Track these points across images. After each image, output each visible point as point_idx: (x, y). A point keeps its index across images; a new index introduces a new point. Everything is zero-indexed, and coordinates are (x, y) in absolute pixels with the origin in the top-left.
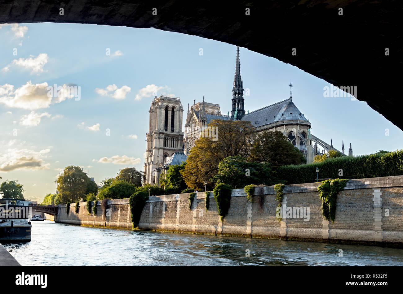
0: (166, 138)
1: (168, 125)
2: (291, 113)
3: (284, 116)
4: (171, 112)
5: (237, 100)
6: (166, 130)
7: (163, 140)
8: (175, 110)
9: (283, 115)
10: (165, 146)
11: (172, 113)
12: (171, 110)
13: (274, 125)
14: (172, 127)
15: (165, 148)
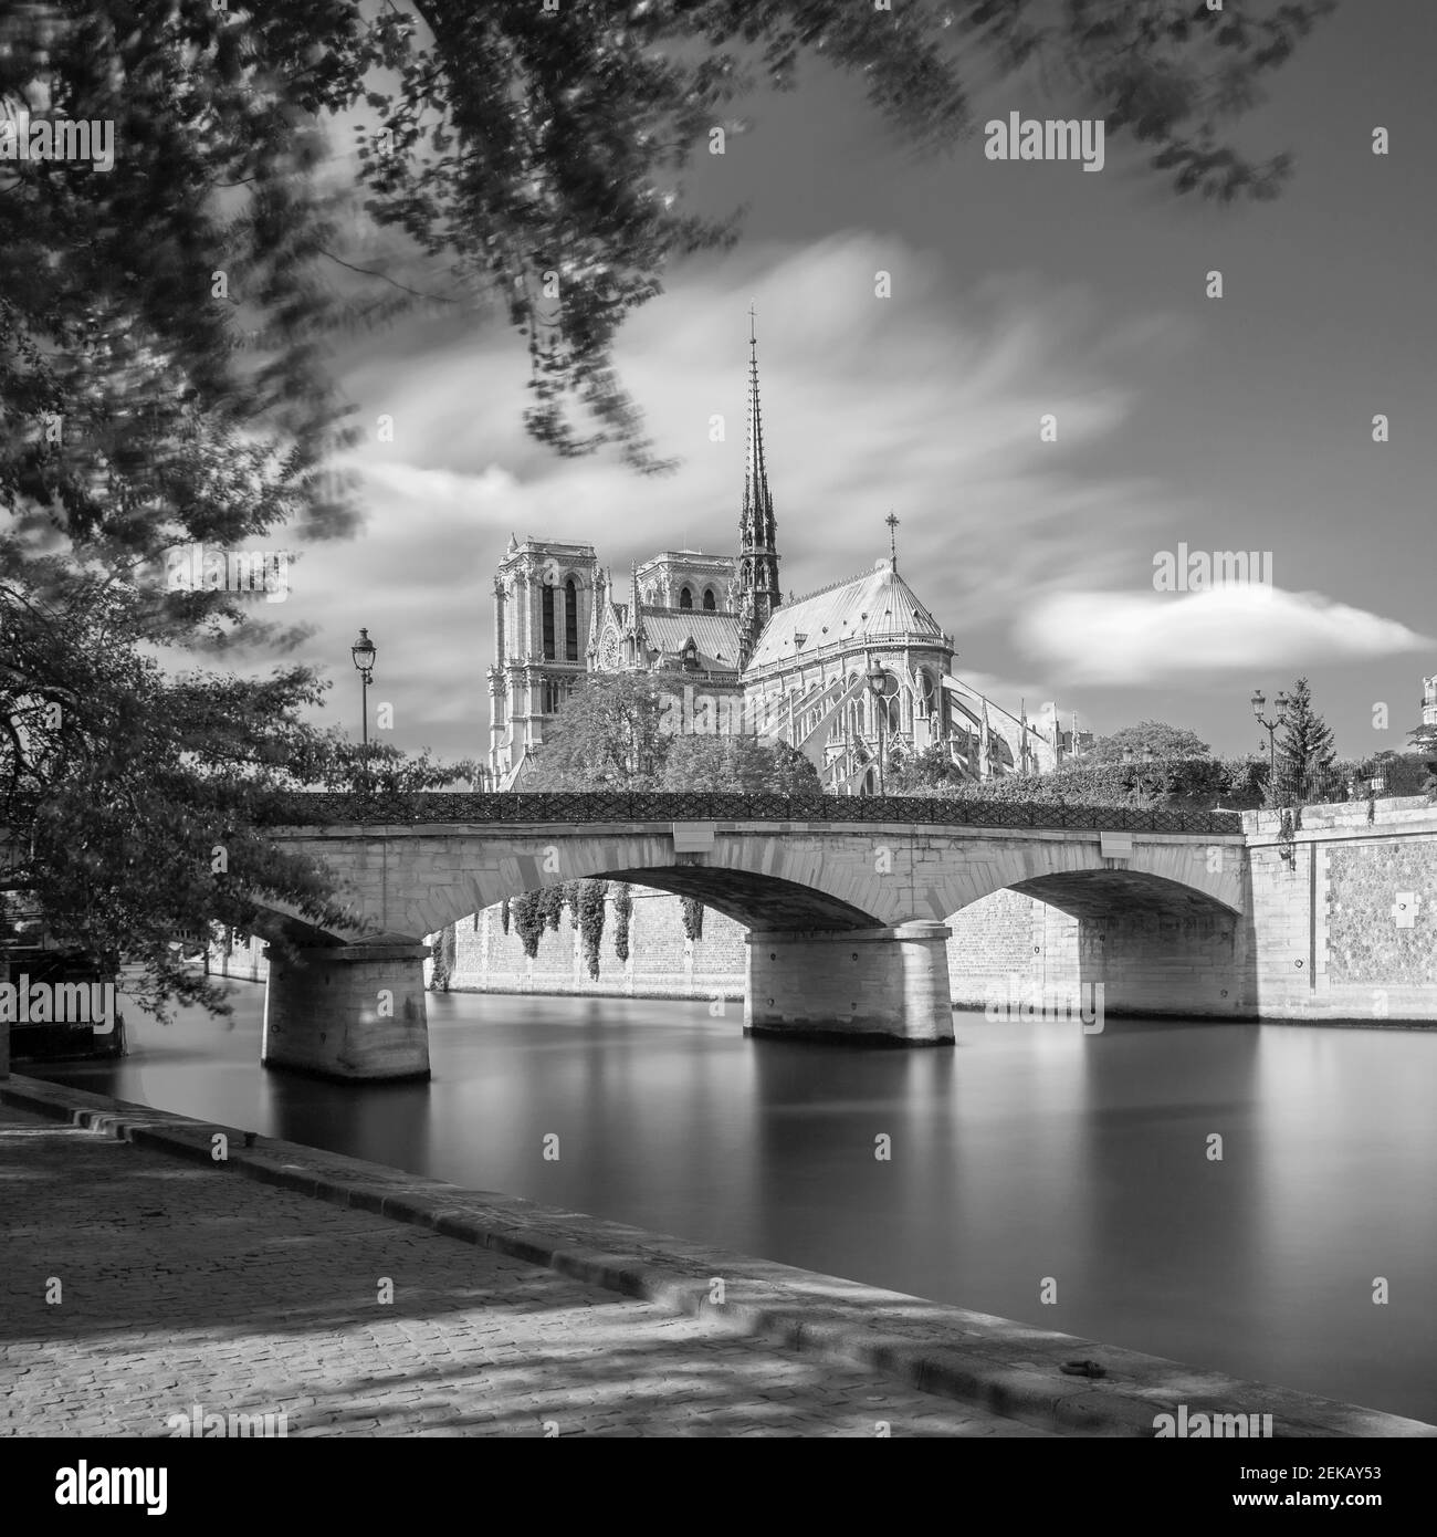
0: (549, 683)
1: (556, 640)
2: (888, 612)
3: (868, 620)
4: (563, 593)
5: (753, 559)
6: (550, 655)
7: (539, 689)
8: (577, 586)
9: (864, 617)
10: (549, 711)
11: (567, 596)
12: (564, 586)
13: (839, 650)
14: (569, 642)
15: (549, 716)
